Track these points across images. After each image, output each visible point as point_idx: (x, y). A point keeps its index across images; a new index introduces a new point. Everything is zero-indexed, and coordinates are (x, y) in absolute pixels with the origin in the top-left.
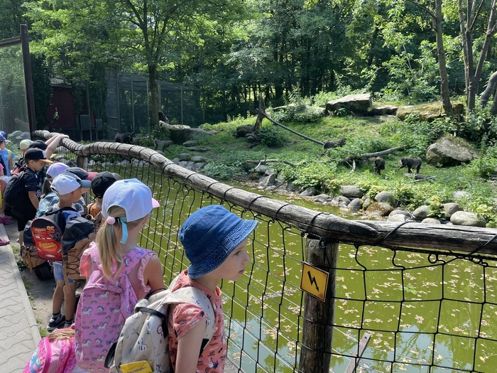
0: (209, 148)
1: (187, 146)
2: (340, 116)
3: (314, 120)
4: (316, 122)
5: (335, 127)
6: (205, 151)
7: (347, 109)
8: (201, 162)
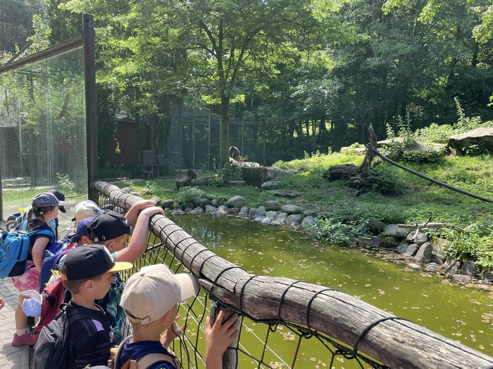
0: (299, 193)
1: (266, 188)
2: (471, 155)
3: (434, 160)
4: (436, 161)
5: (468, 169)
6: (294, 197)
7: (480, 146)
8: (296, 213)
